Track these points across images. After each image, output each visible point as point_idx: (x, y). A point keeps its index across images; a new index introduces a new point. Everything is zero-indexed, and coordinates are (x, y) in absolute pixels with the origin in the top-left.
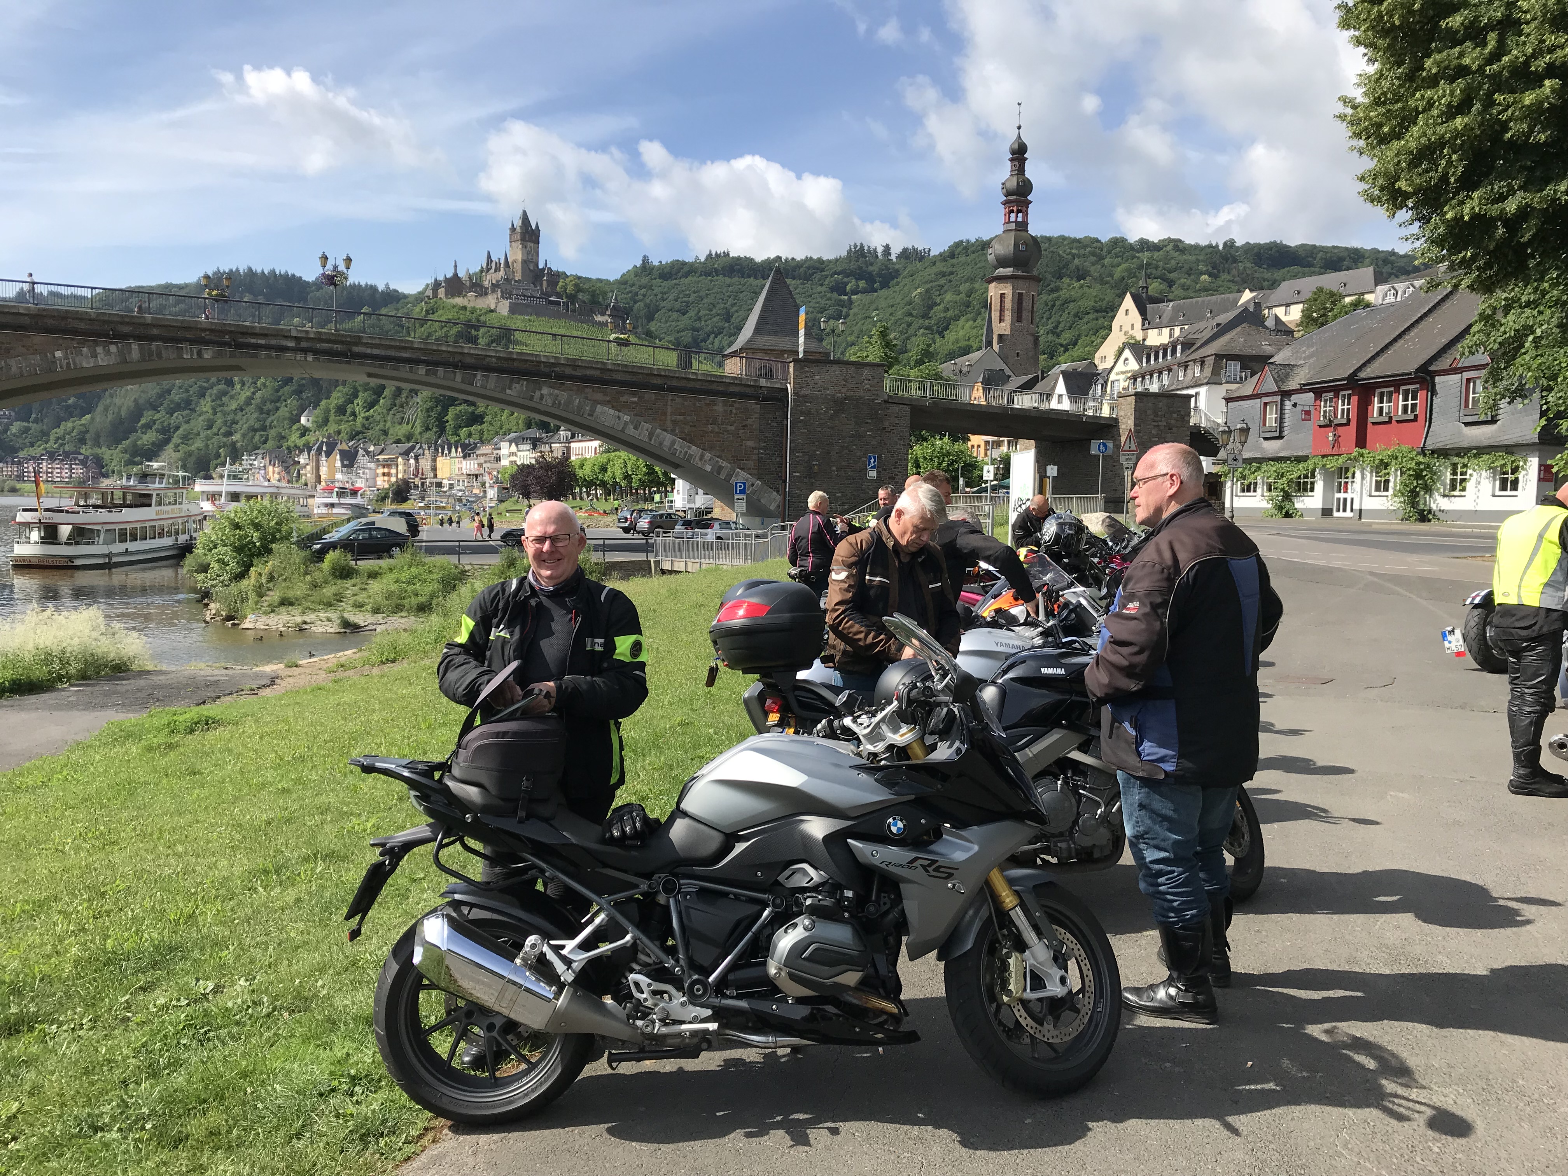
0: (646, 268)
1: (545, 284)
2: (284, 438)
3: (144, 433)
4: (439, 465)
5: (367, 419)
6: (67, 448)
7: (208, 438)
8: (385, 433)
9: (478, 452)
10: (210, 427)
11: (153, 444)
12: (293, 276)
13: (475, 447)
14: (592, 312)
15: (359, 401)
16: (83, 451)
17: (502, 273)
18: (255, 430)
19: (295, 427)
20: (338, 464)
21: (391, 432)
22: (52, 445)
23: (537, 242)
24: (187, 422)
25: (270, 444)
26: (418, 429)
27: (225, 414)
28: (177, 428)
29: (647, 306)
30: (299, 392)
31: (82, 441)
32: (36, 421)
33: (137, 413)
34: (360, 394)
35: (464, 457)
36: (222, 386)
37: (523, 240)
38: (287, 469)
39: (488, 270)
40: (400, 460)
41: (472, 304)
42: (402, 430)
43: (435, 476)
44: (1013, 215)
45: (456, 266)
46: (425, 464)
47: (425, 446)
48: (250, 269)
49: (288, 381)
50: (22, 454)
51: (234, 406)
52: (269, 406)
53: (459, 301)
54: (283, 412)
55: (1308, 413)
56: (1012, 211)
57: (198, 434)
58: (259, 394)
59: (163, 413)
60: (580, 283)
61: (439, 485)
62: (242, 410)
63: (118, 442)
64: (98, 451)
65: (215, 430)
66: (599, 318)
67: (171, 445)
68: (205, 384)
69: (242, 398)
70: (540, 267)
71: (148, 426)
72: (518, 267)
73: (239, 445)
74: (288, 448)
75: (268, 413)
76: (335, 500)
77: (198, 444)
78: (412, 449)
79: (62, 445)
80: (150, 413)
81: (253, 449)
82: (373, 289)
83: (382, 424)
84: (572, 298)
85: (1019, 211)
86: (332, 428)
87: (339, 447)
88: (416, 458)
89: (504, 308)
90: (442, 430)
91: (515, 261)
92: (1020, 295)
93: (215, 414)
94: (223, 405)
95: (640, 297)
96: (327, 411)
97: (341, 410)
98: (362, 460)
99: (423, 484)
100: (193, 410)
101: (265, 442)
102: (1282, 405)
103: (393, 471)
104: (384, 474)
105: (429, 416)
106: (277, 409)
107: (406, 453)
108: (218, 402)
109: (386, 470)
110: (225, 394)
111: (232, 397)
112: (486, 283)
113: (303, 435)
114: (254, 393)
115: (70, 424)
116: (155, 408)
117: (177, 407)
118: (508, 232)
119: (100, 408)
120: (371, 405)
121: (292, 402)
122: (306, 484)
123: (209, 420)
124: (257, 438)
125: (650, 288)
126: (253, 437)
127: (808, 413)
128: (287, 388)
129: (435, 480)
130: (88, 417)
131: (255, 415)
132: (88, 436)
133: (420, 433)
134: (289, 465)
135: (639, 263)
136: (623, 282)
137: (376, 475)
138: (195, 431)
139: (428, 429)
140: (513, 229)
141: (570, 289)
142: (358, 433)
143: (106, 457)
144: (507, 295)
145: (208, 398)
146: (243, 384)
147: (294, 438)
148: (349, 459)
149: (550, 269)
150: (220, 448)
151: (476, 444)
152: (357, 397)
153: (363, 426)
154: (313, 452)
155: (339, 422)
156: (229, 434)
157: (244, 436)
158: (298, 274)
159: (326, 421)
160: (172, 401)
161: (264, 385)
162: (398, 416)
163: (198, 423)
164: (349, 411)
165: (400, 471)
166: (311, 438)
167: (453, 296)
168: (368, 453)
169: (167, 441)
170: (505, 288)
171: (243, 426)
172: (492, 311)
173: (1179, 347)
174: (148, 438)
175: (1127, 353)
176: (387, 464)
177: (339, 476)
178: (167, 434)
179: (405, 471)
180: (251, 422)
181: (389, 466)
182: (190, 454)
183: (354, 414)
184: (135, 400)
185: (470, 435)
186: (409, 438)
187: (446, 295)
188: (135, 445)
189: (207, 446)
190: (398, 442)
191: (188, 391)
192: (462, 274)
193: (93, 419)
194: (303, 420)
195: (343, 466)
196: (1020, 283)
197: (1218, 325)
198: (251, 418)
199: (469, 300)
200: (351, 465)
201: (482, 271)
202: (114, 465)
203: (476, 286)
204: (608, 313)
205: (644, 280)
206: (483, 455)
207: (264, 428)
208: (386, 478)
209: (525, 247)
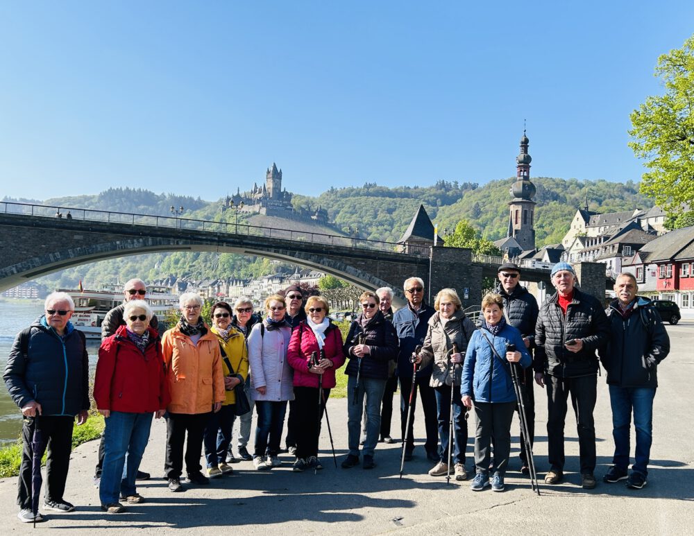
0: (333, 191)
1: (284, 200)
4: (230, 291)
5: (191, 267)
8: (201, 274)
12: (150, 192)
14: (308, 215)
15: (187, 258)
17: (262, 194)
21: (204, 273)
23: (281, 179)
26: (219, 272)
29: (334, 211)
37: (273, 177)
40: (210, 287)
42: (210, 273)
43: (228, 296)
44: (522, 173)
45: (239, 190)
46: (223, 290)
47: (223, 281)
48: (128, 189)
55: (654, 273)
56: (521, 171)
60: (302, 199)
66: (313, 217)
72: (271, 191)
78: (216, 282)
83: (200, 269)
85: (525, 171)
87: (178, 280)
88: (219, 287)
89: (263, 211)
91: (269, 188)
92: (526, 211)
95: (331, 206)
98: (189, 287)
102: (644, 269)
103: (206, 293)
112: (254, 199)
118: (266, 174)
120: (194, 260)
125: (336, 201)
127: (438, 270)
133: (220, 274)
135: (330, 189)
136: (322, 198)
139: (224, 272)
140: (268, 172)
142: (187, 274)
144: (265, 205)
149: (286, 192)
151: (250, 280)
152: (186, 256)
153: (190, 270)
162: (208, 265)
164: (181, 262)
168: (192, 284)
170: (264, 201)
172: (257, 213)
173: (602, 239)
175: (578, 241)
179: (212, 293)
190: (209, 278)
192: (241, 194)
195: (179, 290)
196: (526, 205)
197: (621, 229)
201: (252, 193)
203: (249, 200)
204: (316, 216)
205: (333, 198)
206: (253, 285)
209: (274, 181)
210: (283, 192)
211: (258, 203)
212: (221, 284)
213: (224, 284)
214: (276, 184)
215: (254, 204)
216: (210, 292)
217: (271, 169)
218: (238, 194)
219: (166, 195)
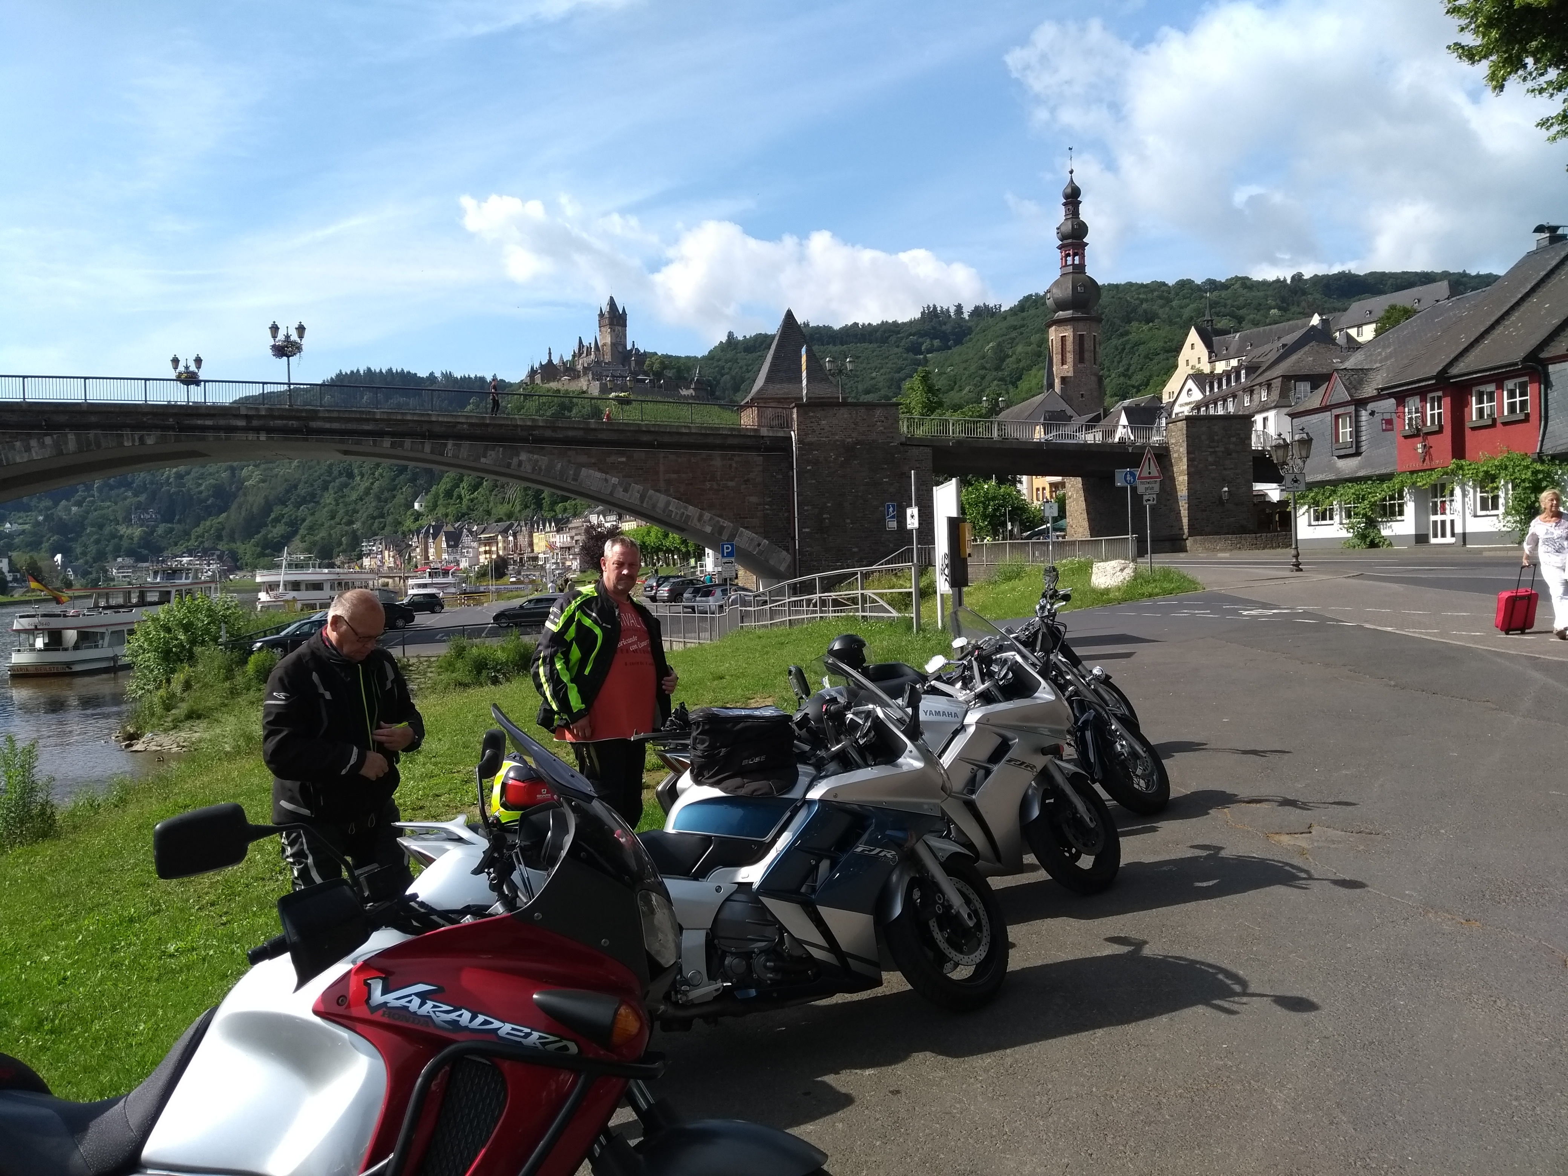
0: (731, 342)
1: (633, 364)
2: (400, 523)
3: (274, 527)
4: (535, 541)
5: (472, 500)
6: (206, 545)
7: (331, 527)
8: (488, 513)
9: (570, 526)
10: (333, 518)
11: (282, 536)
12: (409, 373)
13: (568, 521)
14: (678, 387)
15: (464, 484)
16: (219, 547)
17: (593, 356)
18: (374, 518)
19: (409, 513)
20: (444, 545)
21: (493, 511)
22: (193, 543)
23: (625, 325)
24: (312, 514)
25: (388, 529)
26: (518, 508)
27: (346, 504)
28: (304, 520)
29: (733, 378)
30: (413, 480)
31: (219, 537)
32: (179, 522)
33: (267, 508)
34: (465, 478)
35: (558, 531)
36: (344, 479)
37: (611, 324)
38: (400, 553)
39: (580, 354)
40: (500, 537)
41: (565, 387)
42: (501, 510)
43: (533, 551)
44: (1070, 259)
45: (550, 353)
46: (523, 540)
47: (523, 523)
48: (369, 369)
49: (403, 470)
50: (165, 554)
51: (354, 496)
52: (386, 494)
53: (554, 385)
54: (400, 499)
55: (1389, 422)
56: (1068, 255)
57: (322, 525)
58: (377, 484)
59: (291, 506)
60: (668, 362)
61: (536, 559)
62: (361, 500)
63: (250, 536)
64: (233, 546)
65: (337, 520)
66: (684, 392)
67: (298, 537)
68: (328, 478)
69: (362, 488)
70: (629, 348)
71: (277, 520)
72: (608, 349)
73: (359, 533)
74: (403, 533)
75: (386, 501)
76: (428, 581)
77: (323, 533)
78: (510, 526)
79: (202, 542)
80: (279, 507)
81: (371, 535)
82: (482, 380)
83: (485, 504)
84: (658, 375)
85: (1075, 254)
86: (441, 511)
87: (445, 529)
88: (515, 535)
89: (595, 389)
90: (539, 506)
91: (604, 345)
92: (1081, 336)
93: (338, 504)
94: (343, 497)
95: (726, 370)
96: (436, 497)
97: (449, 494)
98: (466, 540)
99: (521, 559)
100: (317, 503)
101: (383, 529)
102: (1357, 416)
103: (494, 549)
104: (486, 552)
105: (527, 495)
106: (394, 497)
107: (504, 532)
108: (340, 494)
109: (487, 548)
110: (346, 485)
111: (353, 488)
112: (579, 367)
113: (416, 520)
114: (372, 484)
115: (208, 523)
116: (284, 503)
117: (304, 501)
118: (597, 318)
119: (234, 506)
120: (475, 488)
121: (407, 489)
122: (416, 567)
123: (332, 511)
124: (376, 525)
125: (736, 361)
126: (372, 524)
128: (402, 477)
129: (531, 555)
130: (224, 515)
131: (374, 504)
132: (224, 533)
133: (520, 511)
134: (402, 548)
135: (724, 339)
136: (712, 357)
137: (479, 553)
138: (319, 522)
139: (526, 507)
140: (601, 315)
141: (656, 367)
142: (463, 515)
143: (240, 551)
144: (597, 377)
145: (331, 491)
146: (362, 475)
147: (409, 523)
148: (454, 540)
149: (637, 349)
150: (342, 536)
151: (568, 518)
152: (462, 481)
153: (469, 507)
154: (421, 536)
155: (446, 506)
156: (350, 523)
157: (364, 523)
158: (412, 371)
159: (435, 506)
160: (298, 496)
161: (381, 475)
162: (500, 496)
163: (323, 514)
164: (455, 494)
165: (499, 548)
166: (423, 522)
167: (549, 381)
168: (470, 531)
169: (295, 533)
170: (596, 370)
171: (363, 515)
172: (584, 392)
173: (1243, 372)
174: (279, 530)
175: (1190, 384)
176: (489, 542)
177: (445, 556)
178: (294, 526)
179: (504, 548)
180: (370, 511)
181: (490, 544)
182: (314, 544)
183: (460, 497)
184: (266, 497)
185: (565, 510)
186: (510, 516)
187: (542, 380)
188: (265, 537)
189: (330, 535)
190: (499, 520)
191: (312, 485)
192: (556, 361)
193: (228, 517)
194: (416, 506)
195: (448, 546)
196: (1081, 325)
197: (1284, 346)
198: (370, 506)
199: (563, 384)
200: (456, 546)
201: (574, 356)
202: (248, 558)
203: (569, 369)
204: (693, 386)
205: (730, 354)
206: (574, 528)
207: (382, 516)
208: (488, 556)
209: (612, 330)
210: (631, 350)
211: (585, 374)
212: (519, 528)
213: (524, 528)
214: (617, 336)
215: (579, 377)
216: (500, 545)
217: (606, 309)
218: (550, 361)
219: (438, 374)
